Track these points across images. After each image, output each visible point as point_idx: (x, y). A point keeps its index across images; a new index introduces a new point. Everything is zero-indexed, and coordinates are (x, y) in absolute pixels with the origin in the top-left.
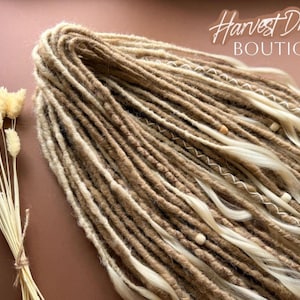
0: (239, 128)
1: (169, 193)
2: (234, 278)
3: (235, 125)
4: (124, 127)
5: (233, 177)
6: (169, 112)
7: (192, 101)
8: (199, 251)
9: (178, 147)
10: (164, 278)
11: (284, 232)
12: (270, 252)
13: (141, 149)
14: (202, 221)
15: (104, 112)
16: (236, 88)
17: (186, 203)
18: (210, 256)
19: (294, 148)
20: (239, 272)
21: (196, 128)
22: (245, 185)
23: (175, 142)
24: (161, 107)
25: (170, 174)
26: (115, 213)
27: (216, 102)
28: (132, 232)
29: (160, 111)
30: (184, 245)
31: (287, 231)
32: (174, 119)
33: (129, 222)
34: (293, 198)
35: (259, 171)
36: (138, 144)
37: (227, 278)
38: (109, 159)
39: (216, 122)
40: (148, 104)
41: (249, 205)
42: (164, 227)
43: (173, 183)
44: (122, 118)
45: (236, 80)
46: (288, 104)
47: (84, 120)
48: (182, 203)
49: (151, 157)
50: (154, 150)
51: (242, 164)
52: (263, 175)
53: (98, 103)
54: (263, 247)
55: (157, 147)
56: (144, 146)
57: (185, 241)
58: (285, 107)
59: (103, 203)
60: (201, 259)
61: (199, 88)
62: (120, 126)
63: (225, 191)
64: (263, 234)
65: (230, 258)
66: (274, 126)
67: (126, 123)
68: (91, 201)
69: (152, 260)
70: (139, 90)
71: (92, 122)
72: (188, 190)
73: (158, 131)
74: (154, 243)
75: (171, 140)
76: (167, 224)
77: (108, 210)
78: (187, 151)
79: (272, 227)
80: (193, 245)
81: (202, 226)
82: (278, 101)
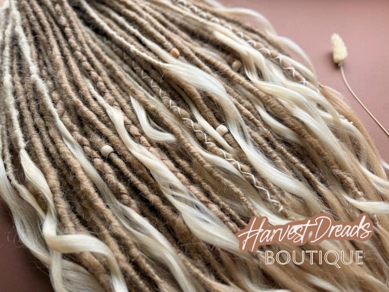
0: (193, 55)
1: (91, 100)
2: (126, 197)
3: (188, 50)
4: (68, 30)
5: (171, 101)
6: (122, 27)
7: (147, 19)
8: (99, 161)
9: (126, 67)
10: (46, 178)
11: (204, 161)
12: (180, 179)
13: (79, 53)
14: (116, 133)
15: (55, 13)
16: (202, 20)
17: (106, 113)
18: (107, 167)
19: (246, 83)
20: (135, 191)
21: (144, 45)
22: (179, 110)
23: (125, 62)
24: (116, 22)
25: (102, 84)
26: (29, 109)
27: (179, 31)
28: (37, 130)
29: (115, 26)
30: (85, 152)
31: (208, 161)
32: (126, 35)
33: (38, 119)
34: (229, 132)
35: (199, 97)
36: (79, 48)
37: (118, 195)
38: (47, 61)
39: (167, 43)
40: (108, 20)
41: (176, 128)
42: (71, 130)
43: (102, 94)
44: (70, 22)
45: (204, 14)
46: (255, 43)
47: (33, 17)
48: (101, 111)
49: (86, 64)
50: (94, 59)
51: (182, 88)
52: (202, 102)
53: (50, 4)
54: (173, 172)
55: (99, 58)
56: (84, 53)
57: (88, 149)
58: (252, 45)
59: (22, 97)
60: (98, 170)
61: (164, 15)
62: (65, 27)
63: (154, 111)
64: (184, 163)
65: (130, 174)
66: (236, 64)
67: (72, 28)
68: (9, 93)
69: (44, 159)
70: (104, 8)
71: (39, 19)
72: (116, 103)
73: (112, 49)
74: (54, 143)
75: (122, 58)
76: (75, 127)
77: (23, 104)
78: (134, 71)
79: (193, 154)
80: (95, 153)
81: (113, 137)
82: (246, 39)
